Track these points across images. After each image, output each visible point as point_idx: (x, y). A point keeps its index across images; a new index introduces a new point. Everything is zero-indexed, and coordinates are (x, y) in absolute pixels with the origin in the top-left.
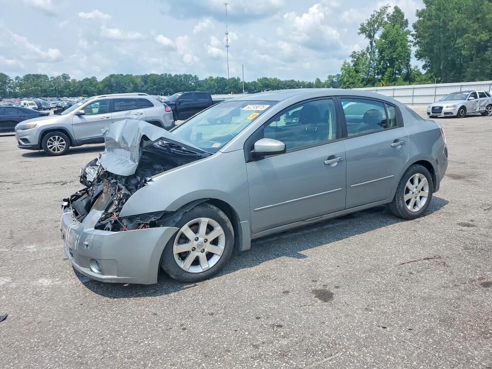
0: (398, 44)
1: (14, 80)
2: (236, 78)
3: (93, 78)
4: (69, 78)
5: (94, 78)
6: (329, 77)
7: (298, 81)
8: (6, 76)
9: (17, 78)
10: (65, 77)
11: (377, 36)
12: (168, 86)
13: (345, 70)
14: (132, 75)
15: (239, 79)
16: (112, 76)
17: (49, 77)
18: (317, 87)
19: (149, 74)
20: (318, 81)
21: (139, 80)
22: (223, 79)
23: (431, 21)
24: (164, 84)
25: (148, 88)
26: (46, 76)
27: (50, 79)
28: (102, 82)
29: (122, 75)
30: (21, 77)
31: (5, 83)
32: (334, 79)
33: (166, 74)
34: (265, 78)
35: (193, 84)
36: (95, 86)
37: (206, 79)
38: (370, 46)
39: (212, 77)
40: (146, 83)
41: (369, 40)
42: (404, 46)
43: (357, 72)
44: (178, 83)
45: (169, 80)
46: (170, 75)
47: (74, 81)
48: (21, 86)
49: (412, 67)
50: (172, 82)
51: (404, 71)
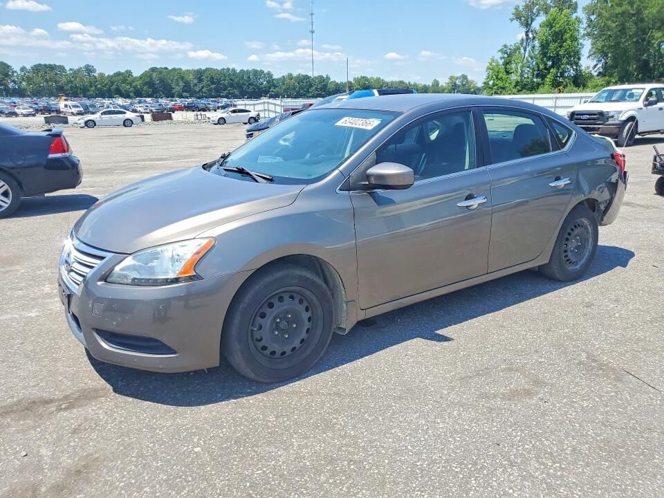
0: (567, 36)
1: (19, 73)
2: (325, 77)
3: (127, 71)
4: (95, 71)
5: (129, 73)
6: (451, 78)
7: (409, 83)
8: (8, 67)
9: (23, 69)
10: (89, 69)
11: (536, 25)
12: (231, 85)
13: (492, 69)
14: (180, 69)
15: (328, 78)
16: (153, 70)
17: (68, 69)
18: (434, 92)
19: (203, 68)
20: (436, 83)
21: (191, 76)
22: (307, 77)
23: (621, 7)
24: (226, 83)
25: (203, 87)
26: (62, 68)
27: (68, 72)
28: (141, 78)
29: (166, 68)
30: (28, 67)
31: (7, 75)
32: (457, 82)
33: (228, 69)
34: (364, 77)
35: (265, 83)
36: (130, 84)
37: (283, 77)
38: (525, 37)
39: (291, 74)
40: (200, 80)
41: (525, 30)
42: (574, 39)
43: (508, 73)
44: (245, 82)
45: (233, 78)
46: (234, 70)
47: (102, 75)
48: (29, 80)
49: (583, 68)
50: (236, 80)
51: (572, 73)
